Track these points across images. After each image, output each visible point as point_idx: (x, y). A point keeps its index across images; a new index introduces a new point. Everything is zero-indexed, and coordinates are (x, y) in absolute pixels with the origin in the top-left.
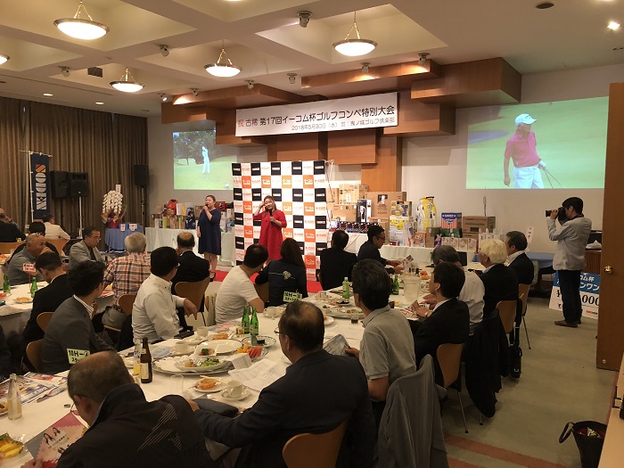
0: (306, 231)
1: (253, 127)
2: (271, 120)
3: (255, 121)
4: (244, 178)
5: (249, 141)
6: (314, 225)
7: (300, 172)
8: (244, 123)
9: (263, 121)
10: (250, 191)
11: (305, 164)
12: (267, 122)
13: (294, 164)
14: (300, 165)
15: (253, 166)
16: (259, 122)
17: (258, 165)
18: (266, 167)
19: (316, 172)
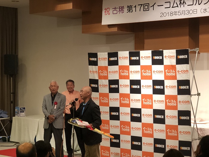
0: (168, 127)
1: (120, 15)
2: (138, 8)
3: (121, 9)
4: (101, 68)
5: (115, 29)
6: (177, 120)
7: (161, 62)
8: (111, 11)
9: (130, 8)
10: (106, 82)
11: (166, 52)
12: (134, 9)
13: (154, 54)
14: (161, 54)
15: (110, 55)
16: (126, 10)
17: (115, 55)
18: (124, 56)
19: (179, 62)
